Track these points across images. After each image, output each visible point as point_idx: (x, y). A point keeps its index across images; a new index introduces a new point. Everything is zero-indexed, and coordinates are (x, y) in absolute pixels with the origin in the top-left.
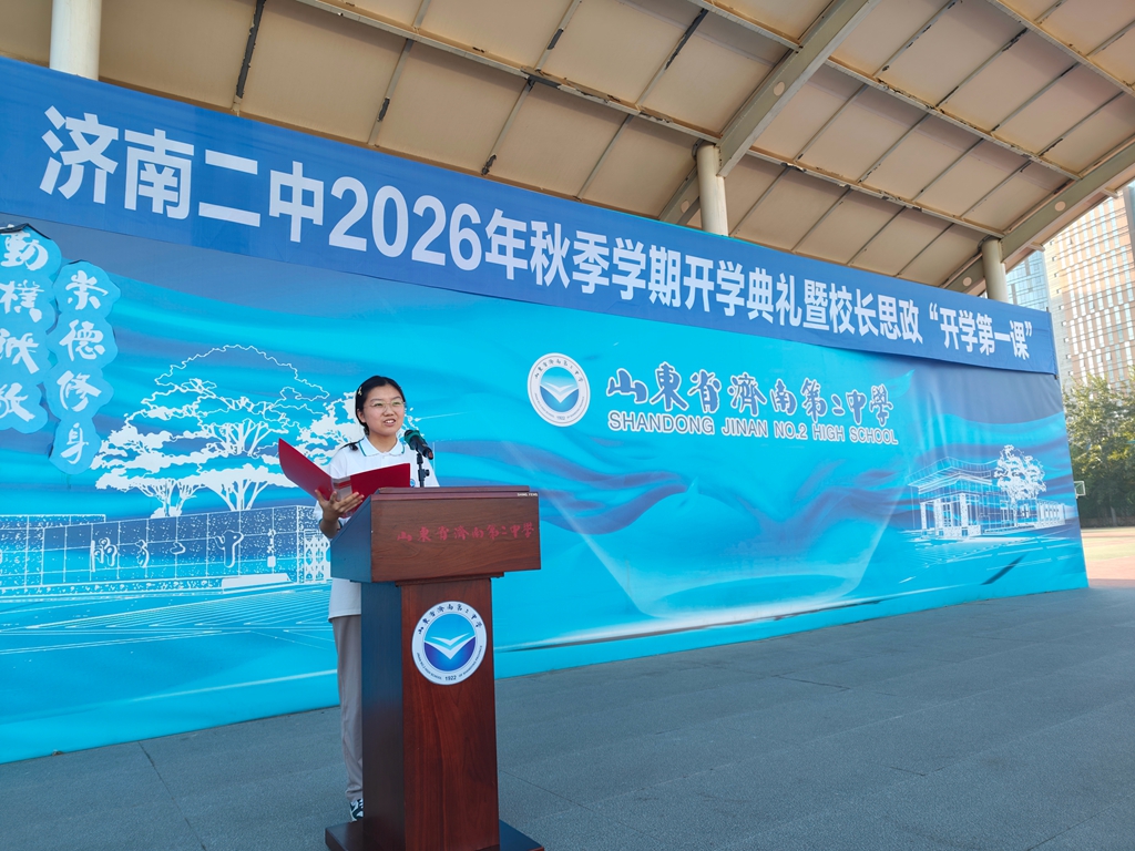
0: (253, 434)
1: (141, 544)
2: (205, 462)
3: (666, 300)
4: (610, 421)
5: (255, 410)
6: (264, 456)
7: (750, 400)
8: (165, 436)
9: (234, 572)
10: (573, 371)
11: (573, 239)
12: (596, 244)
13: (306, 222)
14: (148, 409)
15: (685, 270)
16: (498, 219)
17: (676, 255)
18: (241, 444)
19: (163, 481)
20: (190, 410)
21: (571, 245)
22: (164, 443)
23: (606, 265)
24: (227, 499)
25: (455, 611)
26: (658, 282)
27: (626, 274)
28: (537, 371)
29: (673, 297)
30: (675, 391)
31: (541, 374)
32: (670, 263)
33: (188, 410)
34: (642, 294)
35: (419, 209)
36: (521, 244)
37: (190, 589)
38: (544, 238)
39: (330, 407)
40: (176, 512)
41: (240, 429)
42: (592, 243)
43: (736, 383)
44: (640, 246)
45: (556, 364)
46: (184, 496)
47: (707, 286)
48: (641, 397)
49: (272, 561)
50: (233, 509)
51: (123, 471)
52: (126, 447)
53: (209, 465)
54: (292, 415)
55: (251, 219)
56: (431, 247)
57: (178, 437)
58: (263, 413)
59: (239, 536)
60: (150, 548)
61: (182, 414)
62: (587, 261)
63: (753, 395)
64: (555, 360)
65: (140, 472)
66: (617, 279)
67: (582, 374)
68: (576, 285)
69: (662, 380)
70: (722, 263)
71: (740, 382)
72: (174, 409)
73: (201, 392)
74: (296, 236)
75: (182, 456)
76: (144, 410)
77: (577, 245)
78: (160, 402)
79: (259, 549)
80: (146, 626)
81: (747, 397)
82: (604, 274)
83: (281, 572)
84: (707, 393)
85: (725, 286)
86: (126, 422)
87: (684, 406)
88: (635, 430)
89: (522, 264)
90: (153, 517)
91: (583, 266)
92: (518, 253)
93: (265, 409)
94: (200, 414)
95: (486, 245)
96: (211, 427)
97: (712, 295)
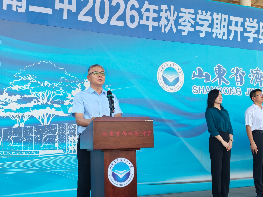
0: (50, 95)
1: (10, 137)
2: (32, 106)
3: (220, 37)
4: (193, 90)
5: (51, 86)
6: (54, 104)
7: (259, 80)
8: (18, 96)
9: (43, 149)
10: (177, 69)
11: (179, 11)
12: (189, 13)
13: (69, 11)
14: (12, 86)
15: (230, 23)
16: (147, 5)
17: (226, 16)
18: (45, 100)
19: (17, 114)
20: (27, 87)
21: (178, 15)
22: (18, 99)
23: (193, 22)
24: (40, 121)
25: (123, 161)
26: (217, 28)
27: (202, 26)
28: (161, 69)
29: (224, 35)
30: (223, 77)
31: (163, 70)
32: (223, 20)
33: (26, 87)
34: (209, 34)
35: (114, 4)
36: (156, 15)
37: (27, 155)
38: (166, 12)
39: (79, 85)
40: (22, 125)
41: (45, 94)
42: (187, 13)
43: (252, 72)
44: (209, 13)
45: (169, 66)
46: (25, 119)
47: (240, 29)
48: (208, 79)
49: (57, 145)
50: (43, 125)
51: (3, 110)
52: (4, 101)
53: (34, 108)
54: (65, 88)
55: (49, 11)
56: (118, 19)
57: (23, 97)
58: (54, 88)
59: (45, 135)
60: (13, 139)
61: (24, 88)
62: (185, 21)
63: (260, 78)
64: (169, 64)
65: (9, 110)
66: (198, 28)
67: (181, 70)
68: (179, 32)
69: (217, 72)
70: (247, 19)
71: (255, 72)
72: (21, 86)
73: (31, 80)
74: (65, 17)
75: (24, 104)
76: (10, 87)
77: (181, 14)
78: (16, 84)
79: (52, 140)
80: (12, 168)
81: (258, 79)
82: (192, 26)
83: (60, 149)
84: (239, 77)
85: (248, 29)
86: (4, 91)
87: (227, 83)
88: (205, 93)
89: (156, 24)
90: (14, 127)
91: (183, 23)
92: (154, 19)
93: (54, 86)
94: (31, 88)
95: (141, 17)
96: (35, 93)
97: (242, 33)
